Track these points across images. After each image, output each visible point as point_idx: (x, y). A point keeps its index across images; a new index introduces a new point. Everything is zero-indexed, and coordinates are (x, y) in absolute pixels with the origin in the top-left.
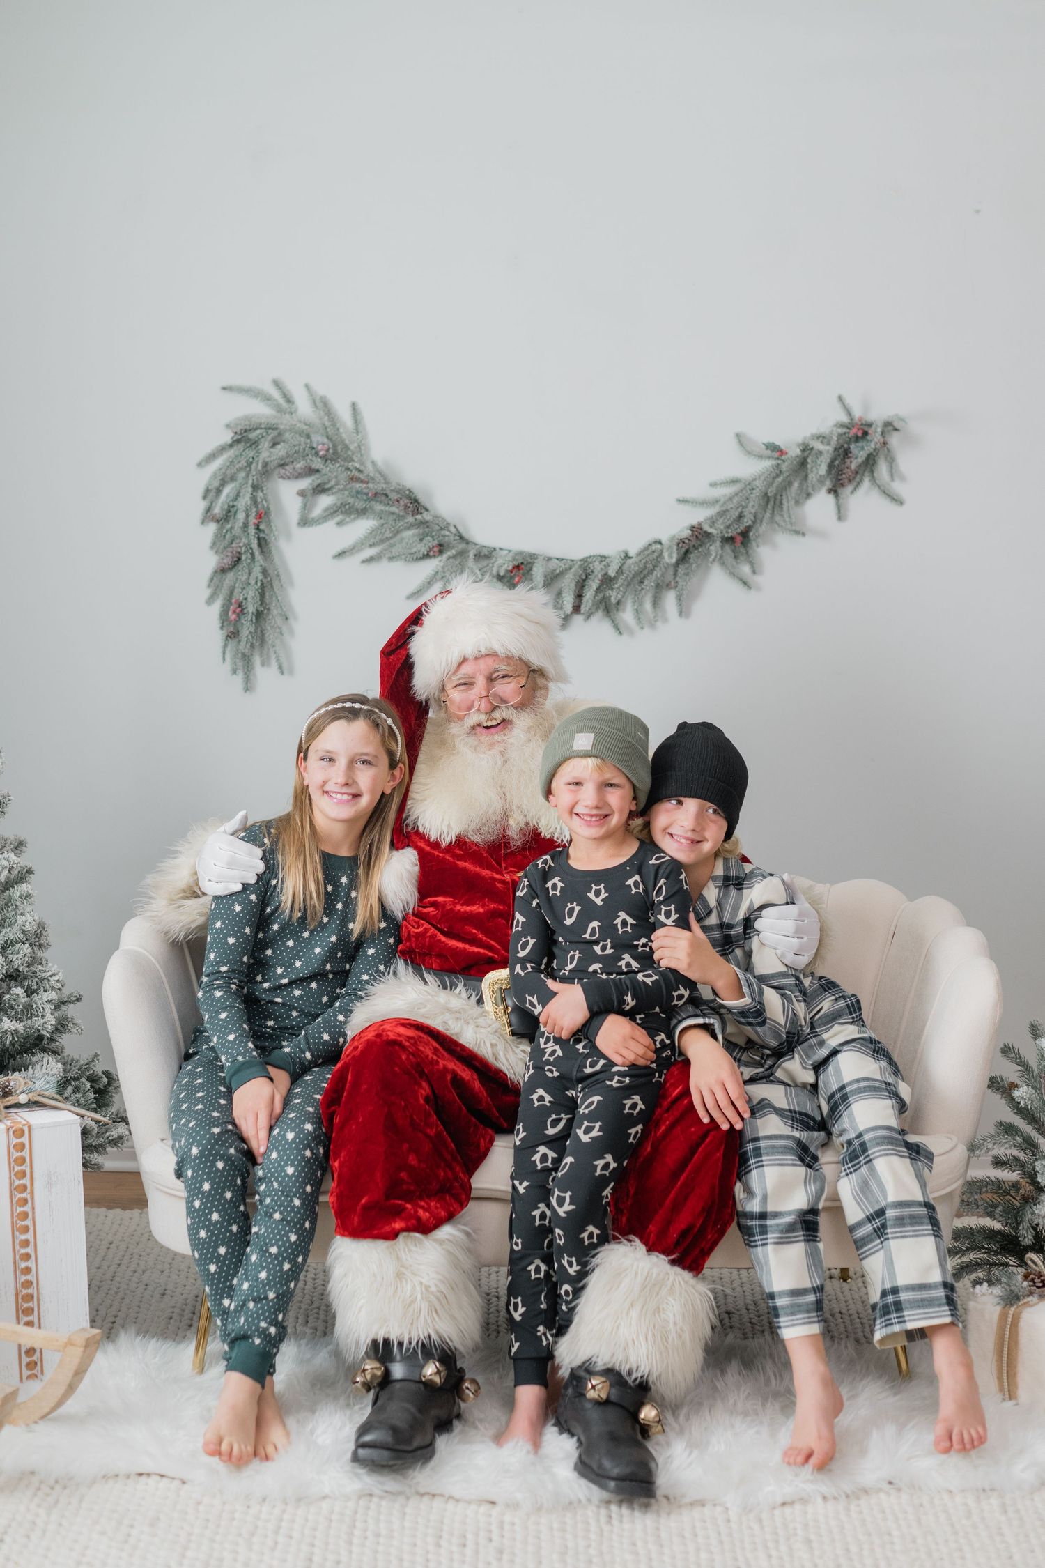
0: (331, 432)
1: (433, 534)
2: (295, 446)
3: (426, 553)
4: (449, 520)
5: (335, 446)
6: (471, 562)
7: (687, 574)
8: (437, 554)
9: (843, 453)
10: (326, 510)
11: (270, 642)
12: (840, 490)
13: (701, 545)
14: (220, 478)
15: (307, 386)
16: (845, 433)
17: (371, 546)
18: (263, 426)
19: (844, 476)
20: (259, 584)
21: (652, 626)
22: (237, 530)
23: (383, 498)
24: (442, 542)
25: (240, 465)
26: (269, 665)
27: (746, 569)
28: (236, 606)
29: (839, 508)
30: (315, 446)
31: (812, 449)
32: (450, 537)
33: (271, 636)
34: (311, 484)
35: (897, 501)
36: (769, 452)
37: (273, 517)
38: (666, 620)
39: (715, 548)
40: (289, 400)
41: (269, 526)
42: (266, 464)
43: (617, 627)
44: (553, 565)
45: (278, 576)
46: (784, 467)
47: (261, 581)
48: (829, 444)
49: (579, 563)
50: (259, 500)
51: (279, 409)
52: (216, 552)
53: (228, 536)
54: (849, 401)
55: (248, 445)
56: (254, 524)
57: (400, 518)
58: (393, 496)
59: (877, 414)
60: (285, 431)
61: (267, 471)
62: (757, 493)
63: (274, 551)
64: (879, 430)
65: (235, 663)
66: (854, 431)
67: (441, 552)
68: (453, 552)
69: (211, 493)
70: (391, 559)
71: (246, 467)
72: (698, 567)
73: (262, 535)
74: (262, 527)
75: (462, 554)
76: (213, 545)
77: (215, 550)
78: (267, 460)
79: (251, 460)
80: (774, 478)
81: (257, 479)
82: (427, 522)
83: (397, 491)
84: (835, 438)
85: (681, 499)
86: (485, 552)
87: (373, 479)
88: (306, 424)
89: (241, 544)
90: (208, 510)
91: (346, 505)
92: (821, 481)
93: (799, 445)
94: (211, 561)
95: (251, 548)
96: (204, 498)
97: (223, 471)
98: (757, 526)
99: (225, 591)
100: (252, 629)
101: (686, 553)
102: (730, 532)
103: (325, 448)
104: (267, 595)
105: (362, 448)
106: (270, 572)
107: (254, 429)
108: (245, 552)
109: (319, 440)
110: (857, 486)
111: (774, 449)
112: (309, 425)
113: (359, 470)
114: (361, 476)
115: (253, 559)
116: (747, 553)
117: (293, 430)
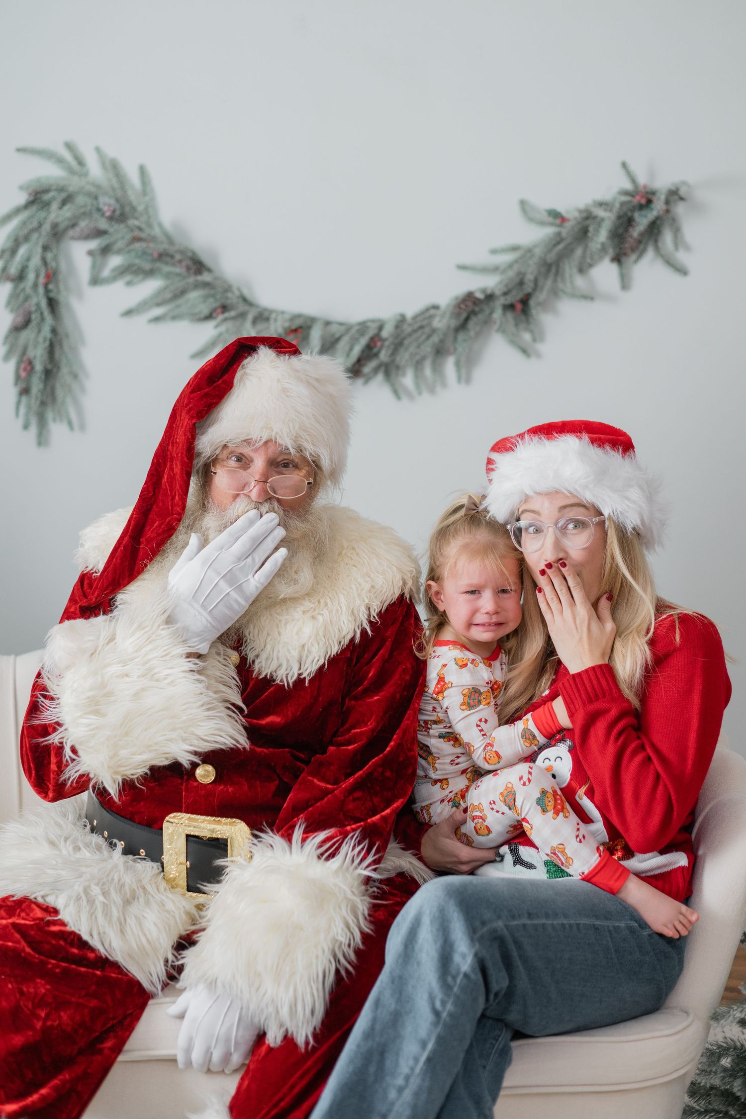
0: (119, 193)
1: (218, 296)
2: (81, 207)
3: (207, 314)
4: (231, 284)
5: (122, 207)
7: (465, 341)
8: (220, 315)
9: (625, 221)
10: (114, 270)
11: (60, 399)
12: (623, 259)
13: (478, 312)
14: (13, 238)
15: (98, 150)
16: (630, 202)
17: (158, 305)
18: (54, 188)
19: (627, 245)
20: (47, 343)
21: (432, 390)
22: (28, 290)
23: (168, 259)
24: (225, 303)
25: (30, 227)
26: (60, 420)
27: (527, 337)
28: (26, 364)
29: (622, 276)
30: (101, 206)
31: (594, 217)
32: (232, 298)
33: (61, 393)
34: (99, 245)
35: (682, 271)
36: (550, 219)
37: (60, 277)
38: (444, 385)
39: (495, 314)
40: (81, 163)
41: (57, 287)
42: (55, 226)
43: (396, 393)
44: (334, 329)
45: (67, 335)
46: (564, 234)
47: (50, 339)
48: (611, 211)
49: (356, 328)
50: (49, 261)
51: (71, 171)
52: (12, 311)
53: (21, 295)
54: (634, 167)
55: (40, 206)
56: (43, 283)
57: (184, 278)
58: (178, 257)
59: (662, 183)
60: (74, 192)
61: (57, 232)
62: (535, 259)
63: (63, 310)
64: (663, 197)
65: (26, 419)
66: (638, 198)
67: (223, 312)
68: (234, 312)
69: (7, 253)
70: (174, 318)
71: (37, 228)
72: (478, 334)
73: (52, 295)
74: (51, 287)
75: (242, 316)
76: (8, 303)
77: (10, 308)
78: (57, 221)
79: (42, 221)
80: (555, 245)
81: (47, 241)
82: (212, 283)
83: (182, 252)
84: (617, 205)
85: (461, 265)
86: (267, 314)
87: (153, 239)
88: (95, 186)
89: (32, 304)
90: (4, 269)
91: (132, 266)
92: (604, 249)
93: (580, 211)
94: (6, 319)
95: (41, 308)
97: (17, 231)
98: (537, 293)
99: (19, 350)
100: (41, 386)
101: (467, 319)
102: (510, 299)
103: (112, 209)
104: (57, 354)
105: (151, 208)
106: (60, 331)
107: (47, 191)
108: (36, 311)
109: (107, 203)
110: (640, 256)
111: (557, 217)
112: (98, 187)
113: (140, 229)
114: (143, 235)
115: (43, 319)
116: (528, 322)
117: (81, 192)
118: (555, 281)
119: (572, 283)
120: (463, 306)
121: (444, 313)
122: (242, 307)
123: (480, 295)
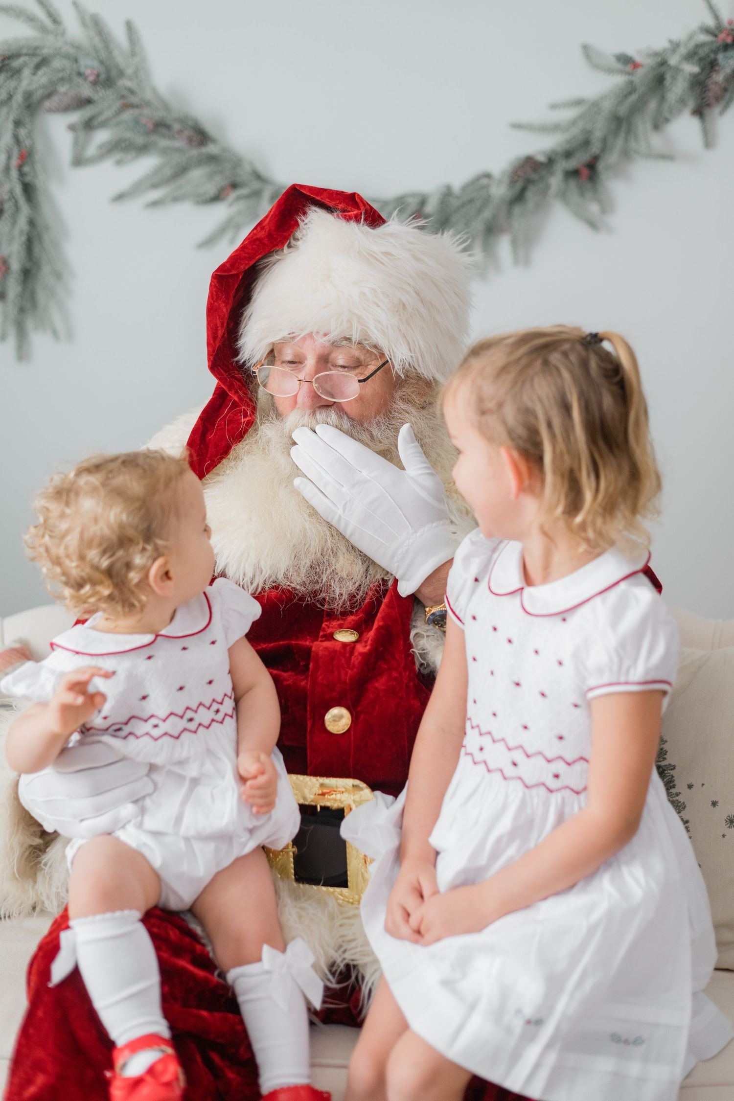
0: (103, 55)
1: (226, 171)
2: (59, 71)
3: (214, 194)
4: (242, 156)
5: (108, 70)
6: (265, 203)
7: (521, 214)
8: (227, 195)
9: (707, 66)
10: (100, 147)
11: (41, 304)
12: (706, 112)
13: (539, 180)
16: (712, 42)
17: (155, 186)
18: (24, 51)
19: (710, 95)
20: (24, 238)
23: (163, 130)
24: (235, 180)
26: (43, 330)
27: (594, 208)
29: (705, 133)
30: (82, 69)
31: (671, 63)
32: (244, 173)
33: (43, 297)
34: (82, 117)
36: (619, 66)
37: (38, 157)
38: (498, 268)
39: (555, 181)
40: (56, 21)
41: (33, 168)
42: (28, 95)
45: (47, 228)
46: (637, 84)
47: (28, 233)
50: (22, 138)
51: (44, 30)
55: (10, 74)
56: (17, 166)
57: (185, 152)
58: (177, 127)
60: (50, 54)
61: (31, 104)
62: (604, 114)
63: (41, 197)
65: (4, 330)
66: (722, 36)
67: (233, 193)
68: (246, 191)
70: (176, 199)
71: (7, 100)
72: (536, 205)
73: (28, 179)
74: (26, 169)
75: (257, 194)
78: (30, 90)
79: (12, 91)
80: (626, 97)
81: (19, 115)
82: (216, 157)
83: (180, 122)
85: (516, 123)
87: (148, 104)
88: (73, 46)
89: (5, 191)
91: (123, 141)
92: (682, 101)
93: (656, 54)
95: (15, 195)
98: (606, 155)
100: (19, 289)
101: (524, 189)
102: (573, 163)
103: (96, 73)
104: (37, 250)
105: (141, 72)
106: (38, 222)
107: (16, 55)
108: (9, 199)
109: (89, 65)
110: (726, 107)
111: (625, 60)
112: (78, 47)
113: (133, 93)
114: (134, 100)
115: (17, 208)
116: (595, 191)
117: (57, 54)
118: (626, 140)
119: (646, 141)
120: (521, 172)
121: (500, 181)
123: (541, 158)
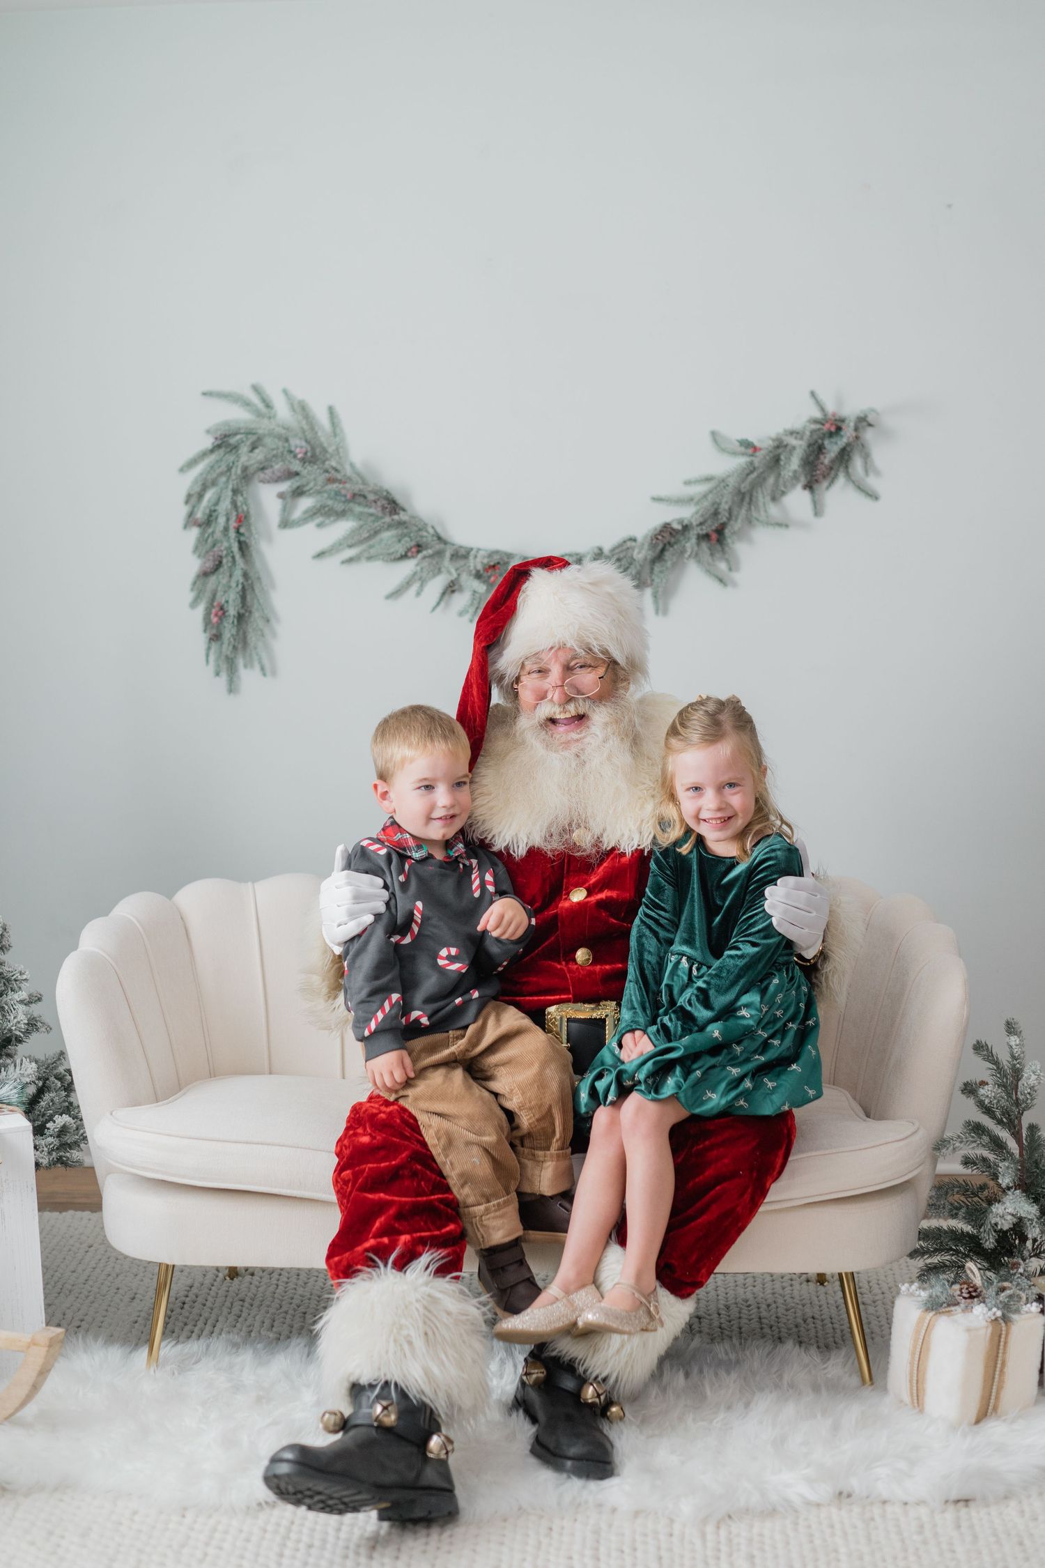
0: (309, 435)
1: (412, 535)
2: (273, 449)
3: (403, 553)
4: (426, 522)
5: (313, 449)
6: (446, 562)
7: (661, 572)
8: (415, 555)
9: (816, 449)
10: (306, 512)
11: (252, 644)
12: (815, 486)
13: (676, 543)
14: (200, 483)
15: (285, 392)
16: (819, 429)
17: (350, 546)
18: (242, 431)
19: (818, 472)
20: (240, 587)
22: (218, 535)
23: (361, 500)
24: (420, 543)
25: (218, 471)
26: (252, 666)
27: (723, 566)
28: (217, 609)
29: (815, 503)
30: (293, 449)
31: (786, 446)
32: (427, 537)
33: (254, 639)
34: (290, 487)
35: (873, 496)
36: (743, 449)
37: (252, 520)
39: (690, 544)
40: (268, 405)
41: (249, 529)
42: (245, 469)
45: (259, 578)
46: (756, 464)
47: (242, 583)
48: (802, 439)
50: (239, 504)
51: (259, 414)
52: (199, 556)
53: (210, 540)
54: (822, 396)
55: (229, 450)
56: (235, 527)
57: (378, 518)
58: (371, 497)
59: (850, 410)
60: (265, 435)
61: (247, 475)
62: (730, 489)
63: (254, 554)
64: (852, 424)
65: (218, 666)
66: (827, 425)
67: (418, 552)
68: (430, 552)
69: (193, 498)
70: (369, 558)
71: (226, 472)
72: (674, 564)
73: (242, 539)
74: (242, 530)
75: (439, 554)
76: (196, 549)
77: (198, 553)
78: (247, 464)
79: (231, 464)
80: (748, 475)
81: (237, 484)
82: (405, 523)
83: (375, 493)
84: (808, 433)
85: (656, 497)
86: (462, 552)
87: (350, 479)
88: (284, 428)
89: (222, 548)
90: (191, 514)
91: (324, 507)
92: (795, 477)
93: (774, 440)
94: (193, 565)
95: (232, 552)
96: (187, 502)
97: (204, 476)
98: (732, 522)
99: (208, 595)
100: (234, 631)
101: (663, 550)
102: (705, 530)
103: (304, 451)
104: (249, 598)
105: (340, 450)
106: (251, 574)
107: (235, 434)
108: (226, 555)
109: (297, 444)
110: (832, 482)
111: (748, 445)
112: (287, 429)
113: (336, 470)
114: (339, 476)
115: (234, 563)
116: (723, 551)
117: (271, 434)
118: (749, 509)
119: (766, 511)
120: (660, 537)
121: (643, 544)
122: (439, 547)
123: (677, 526)
